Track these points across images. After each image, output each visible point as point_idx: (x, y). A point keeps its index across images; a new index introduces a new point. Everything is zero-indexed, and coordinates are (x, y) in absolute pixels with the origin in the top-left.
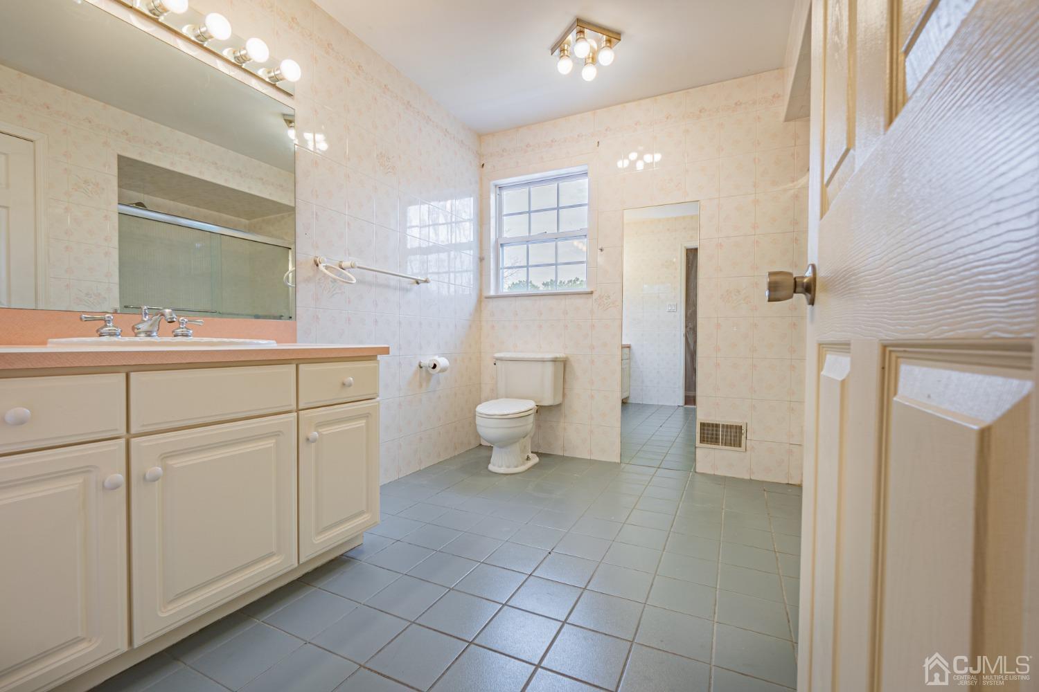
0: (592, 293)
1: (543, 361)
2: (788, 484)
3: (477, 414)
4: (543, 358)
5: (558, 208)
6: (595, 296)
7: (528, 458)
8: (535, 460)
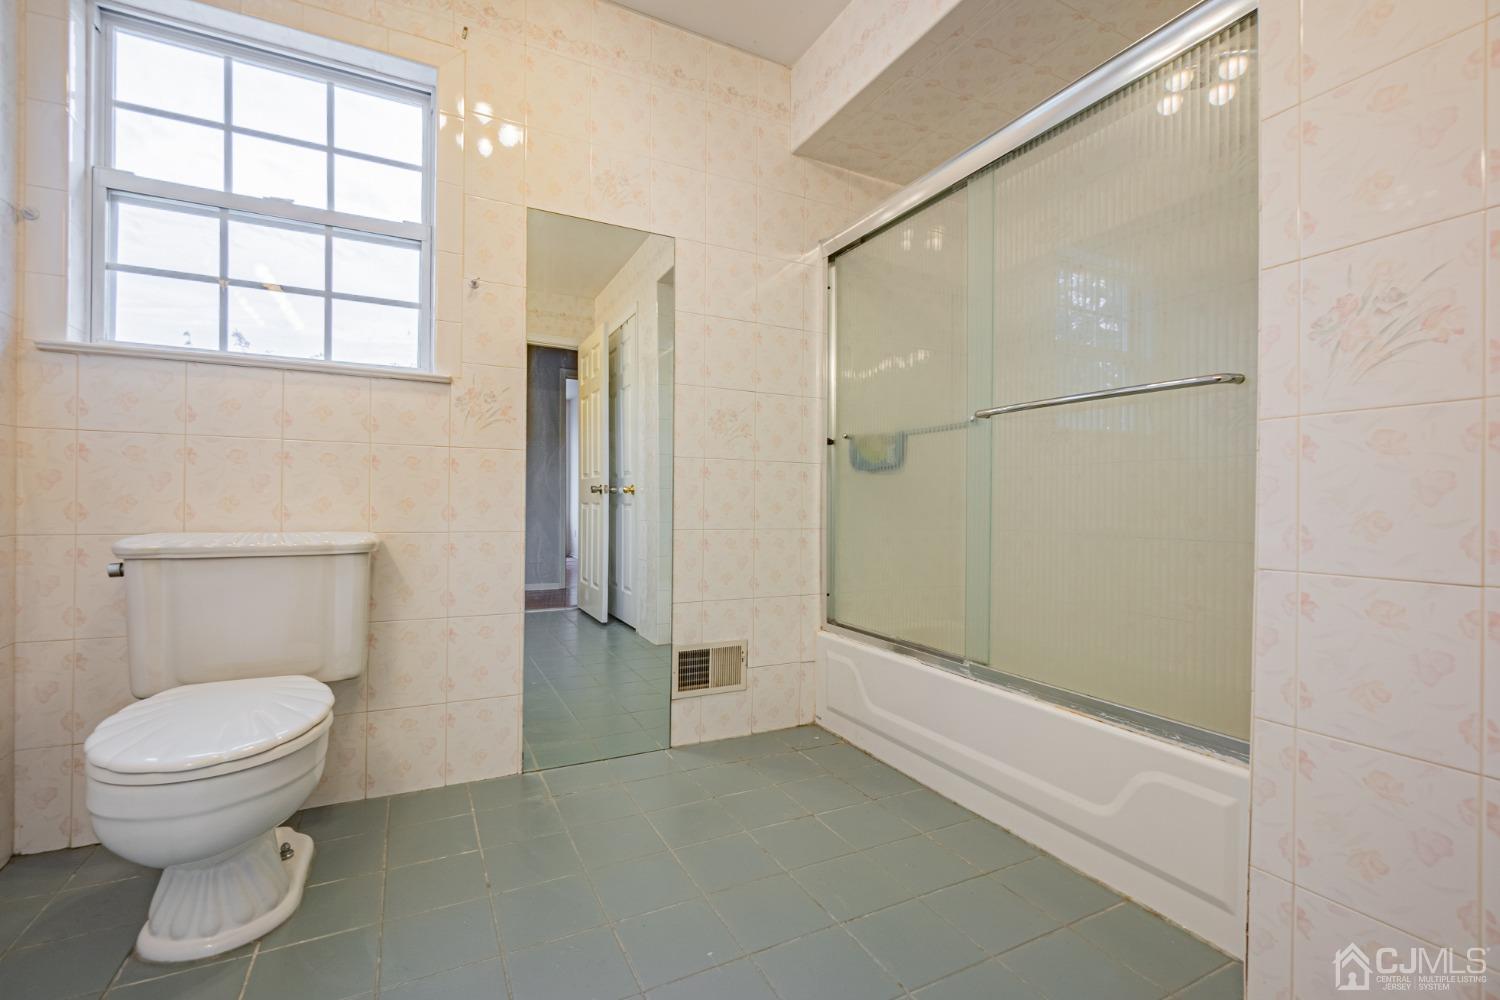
0: (448, 382)
1: (328, 555)
2: (799, 726)
3: (90, 771)
4: (331, 548)
5: (331, 150)
6: (455, 390)
7: (286, 852)
8: (304, 846)
